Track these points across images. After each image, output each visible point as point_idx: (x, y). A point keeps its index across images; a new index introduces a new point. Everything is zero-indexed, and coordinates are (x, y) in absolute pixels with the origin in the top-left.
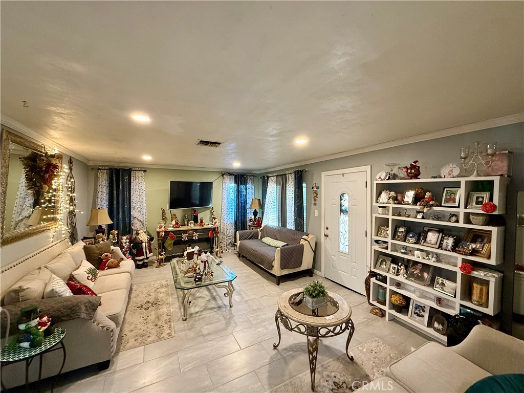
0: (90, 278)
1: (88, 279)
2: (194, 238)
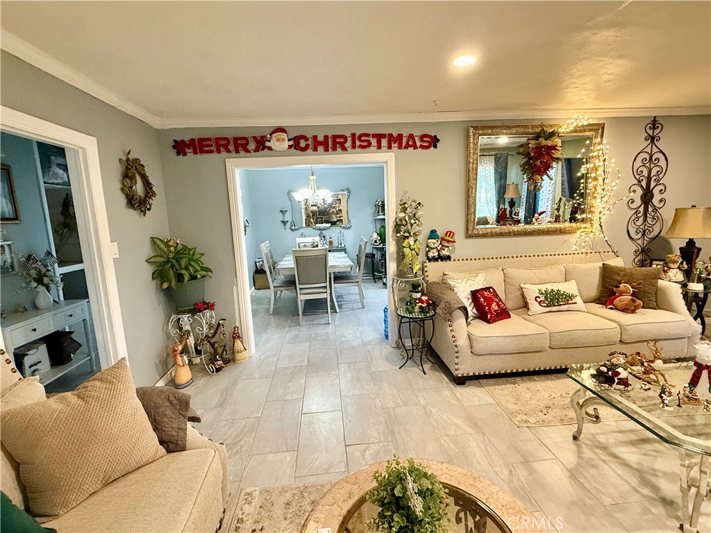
0: (538, 300)
1: (536, 300)
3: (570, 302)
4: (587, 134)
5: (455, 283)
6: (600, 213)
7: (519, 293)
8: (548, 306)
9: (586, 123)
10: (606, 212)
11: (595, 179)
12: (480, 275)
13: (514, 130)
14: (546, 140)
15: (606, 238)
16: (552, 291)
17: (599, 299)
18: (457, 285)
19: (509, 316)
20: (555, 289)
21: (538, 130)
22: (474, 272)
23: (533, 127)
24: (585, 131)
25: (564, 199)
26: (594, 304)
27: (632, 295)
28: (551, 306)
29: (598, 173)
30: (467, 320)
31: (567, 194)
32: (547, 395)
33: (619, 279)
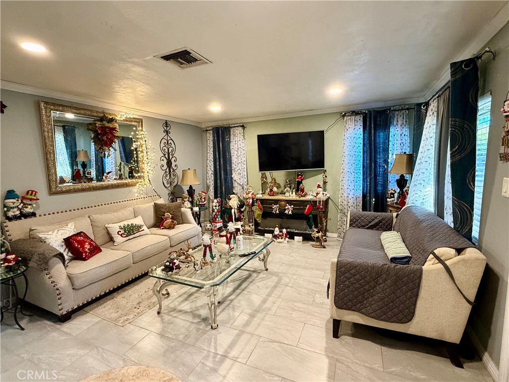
0: (120, 233)
1: (118, 234)
2: (287, 212)
3: (140, 230)
4: (133, 123)
5: (45, 236)
6: (148, 172)
7: (104, 232)
8: (127, 236)
9: (132, 117)
10: (151, 172)
11: (142, 152)
12: (70, 225)
13: (82, 112)
14: (108, 123)
15: (153, 188)
16: (128, 225)
17: (155, 224)
18: (48, 237)
19: (101, 251)
20: (130, 224)
21: (102, 115)
22: (63, 223)
23: (97, 112)
24: (132, 121)
25: (123, 163)
26: (153, 228)
27: (171, 219)
28: (129, 236)
29: (143, 148)
30: (64, 263)
31: (125, 160)
32: (136, 295)
33: (164, 210)
